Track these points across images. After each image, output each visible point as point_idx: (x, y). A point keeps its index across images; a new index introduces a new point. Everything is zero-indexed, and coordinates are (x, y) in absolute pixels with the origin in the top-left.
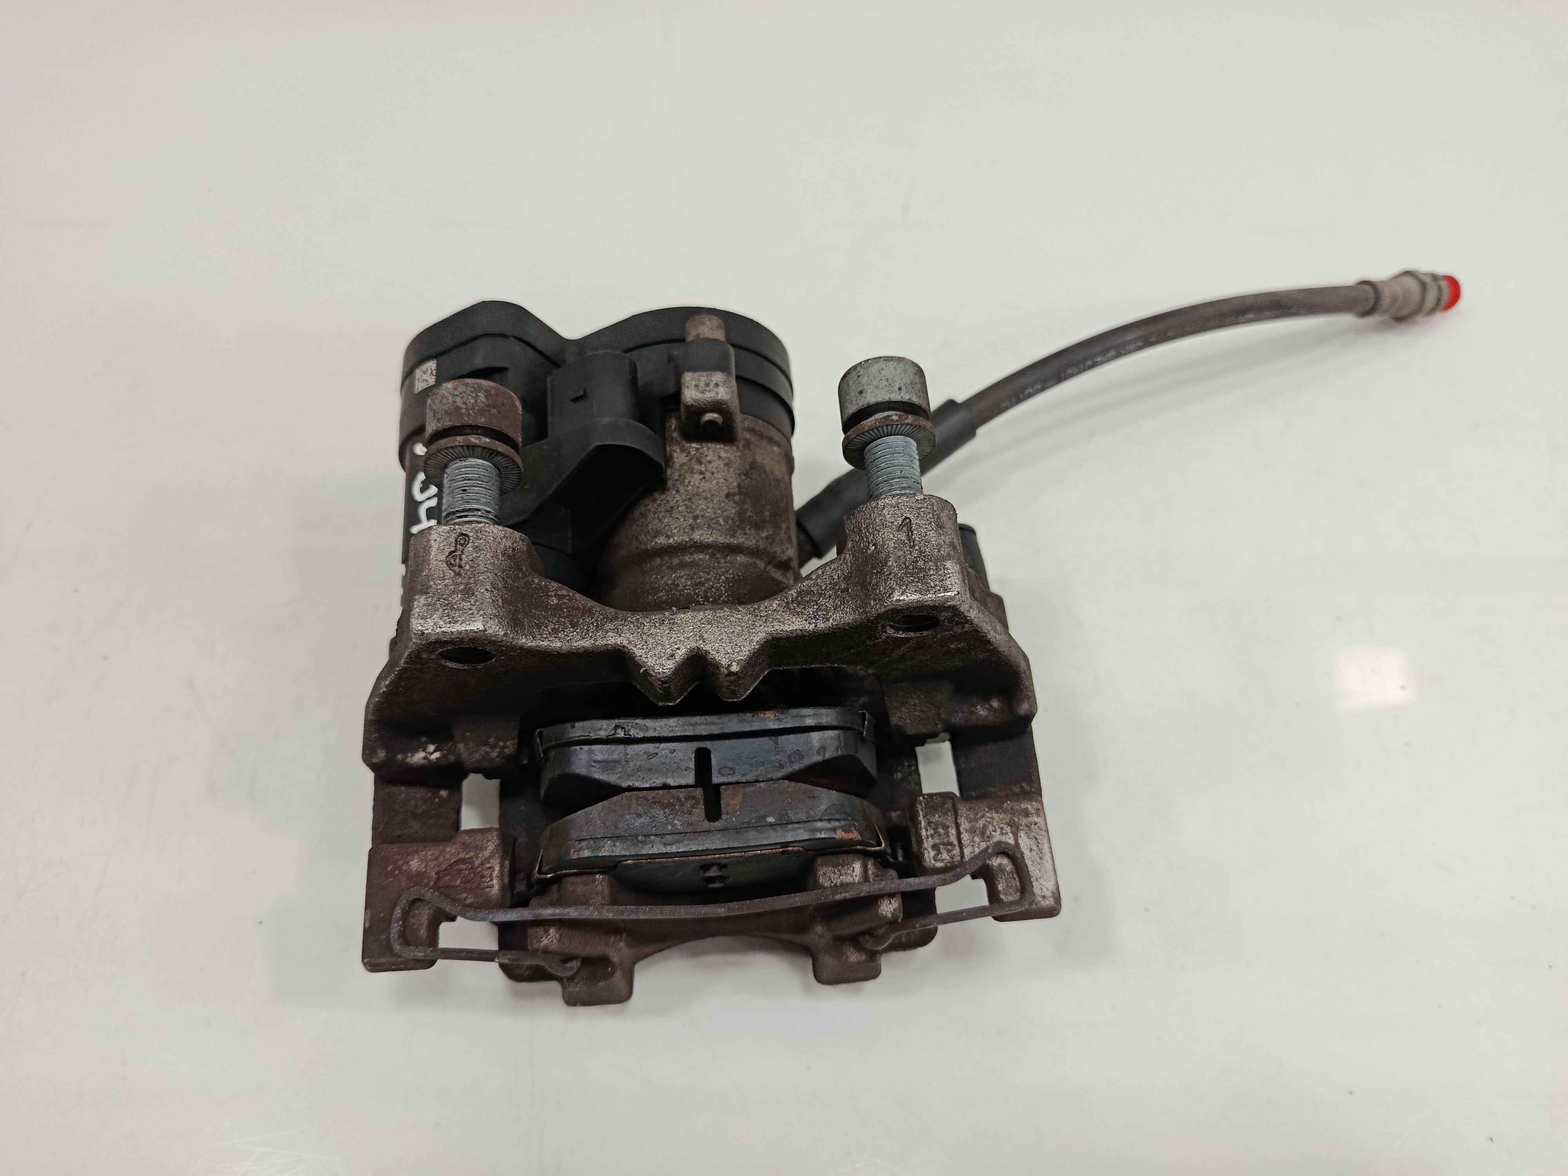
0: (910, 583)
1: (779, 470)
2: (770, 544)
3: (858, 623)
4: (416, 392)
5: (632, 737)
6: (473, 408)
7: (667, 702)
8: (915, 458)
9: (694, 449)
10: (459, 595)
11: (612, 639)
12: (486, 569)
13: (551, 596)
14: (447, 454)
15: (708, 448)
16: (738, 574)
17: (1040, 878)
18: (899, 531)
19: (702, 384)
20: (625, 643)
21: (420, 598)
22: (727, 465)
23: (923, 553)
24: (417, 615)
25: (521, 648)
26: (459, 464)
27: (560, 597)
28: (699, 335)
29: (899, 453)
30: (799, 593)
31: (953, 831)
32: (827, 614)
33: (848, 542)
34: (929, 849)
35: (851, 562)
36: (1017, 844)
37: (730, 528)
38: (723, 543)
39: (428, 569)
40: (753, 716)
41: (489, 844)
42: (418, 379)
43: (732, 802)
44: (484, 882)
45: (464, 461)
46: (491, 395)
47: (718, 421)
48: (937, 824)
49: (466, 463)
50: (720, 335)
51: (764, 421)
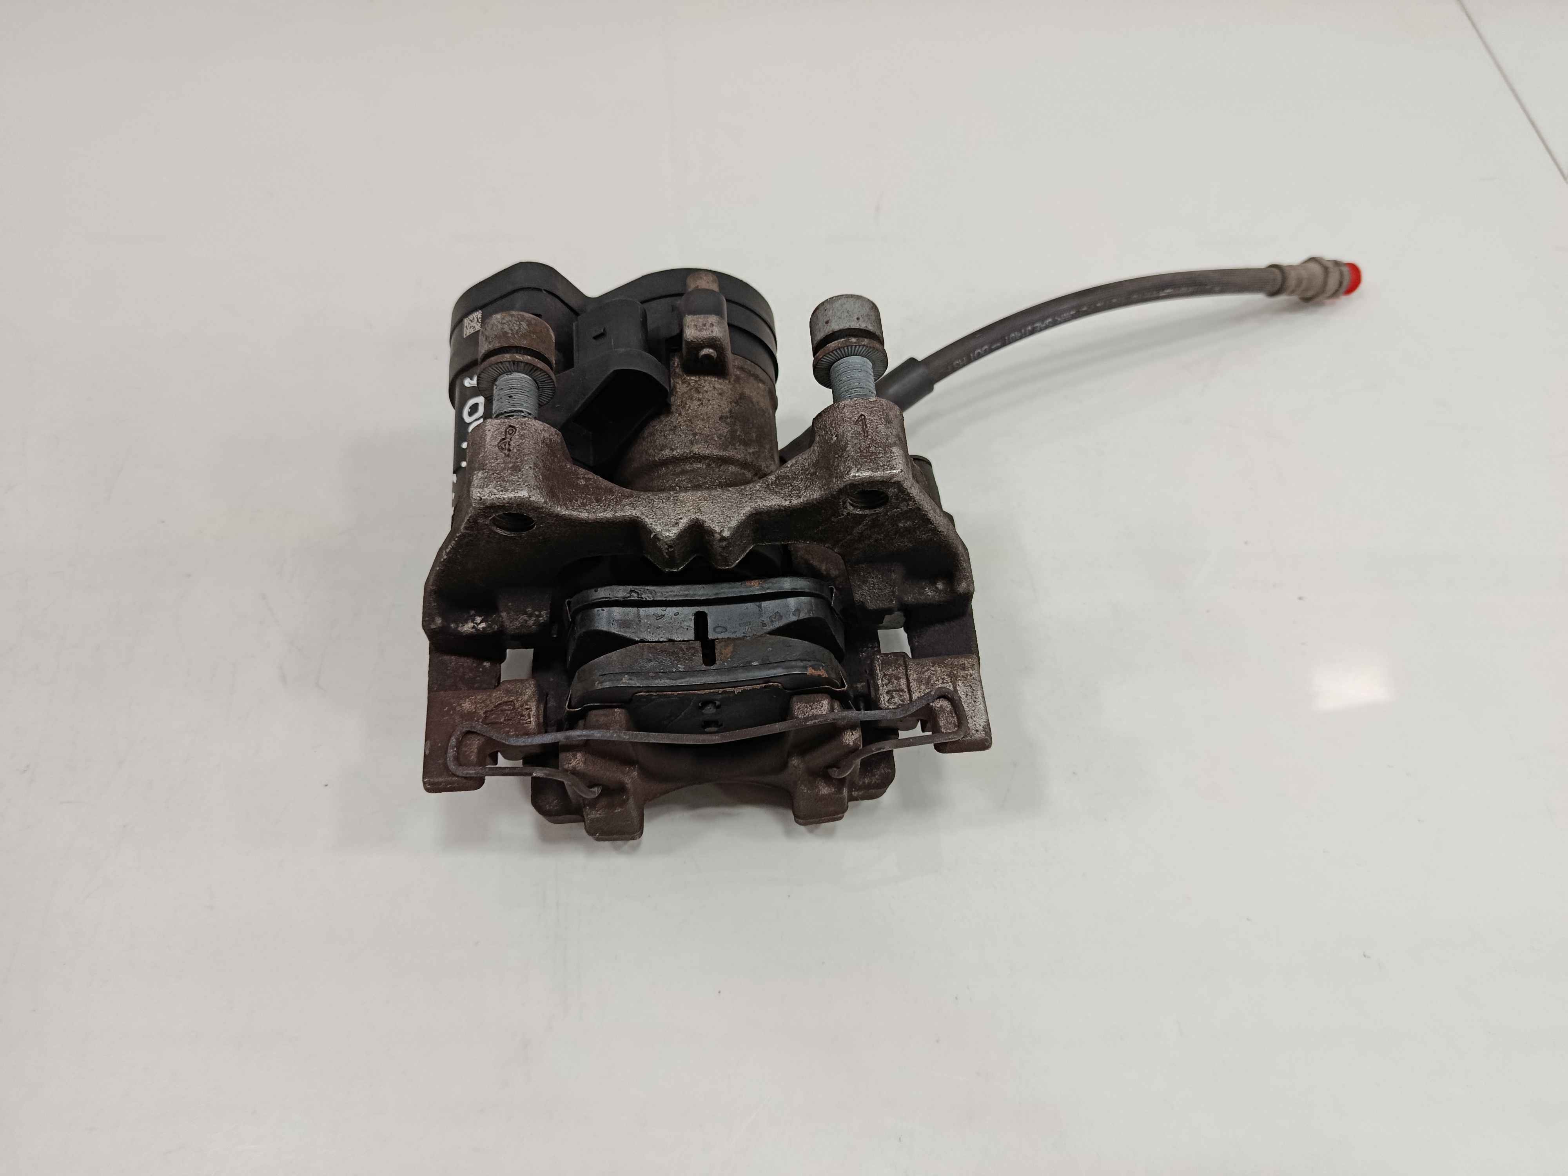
0: (864, 463)
1: (765, 403)
2: (756, 458)
3: (824, 497)
4: (465, 337)
5: (644, 599)
6: (517, 333)
7: (672, 569)
8: (870, 374)
9: (693, 381)
10: (509, 471)
11: (629, 512)
12: (529, 452)
13: (580, 478)
14: (497, 368)
15: (705, 381)
16: (729, 479)
17: (974, 717)
18: (856, 424)
19: (700, 324)
20: (638, 514)
21: (478, 473)
22: (720, 394)
23: (875, 441)
24: (476, 485)
25: (557, 515)
26: (506, 377)
27: (587, 480)
28: (698, 286)
29: (858, 369)
30: (777, 478)
31: (903, 682)
32: (800, 493)
33: (816, 437)
34: (885, 695)
35: (818, 452)
36: (956, 690)
37: (723, 443)
38: (716, 455)
39: (484, 452)
40: (741, 585)
41: (527, 690)
42: (466, 327)
43: (724, 651)
44: (523, 720)
45: (510, 374)
46: (531, 324)
47: (713, 355)
48: (891, 676)
49: (512, 376)
50: (715, 287)
51: (752, 361)
